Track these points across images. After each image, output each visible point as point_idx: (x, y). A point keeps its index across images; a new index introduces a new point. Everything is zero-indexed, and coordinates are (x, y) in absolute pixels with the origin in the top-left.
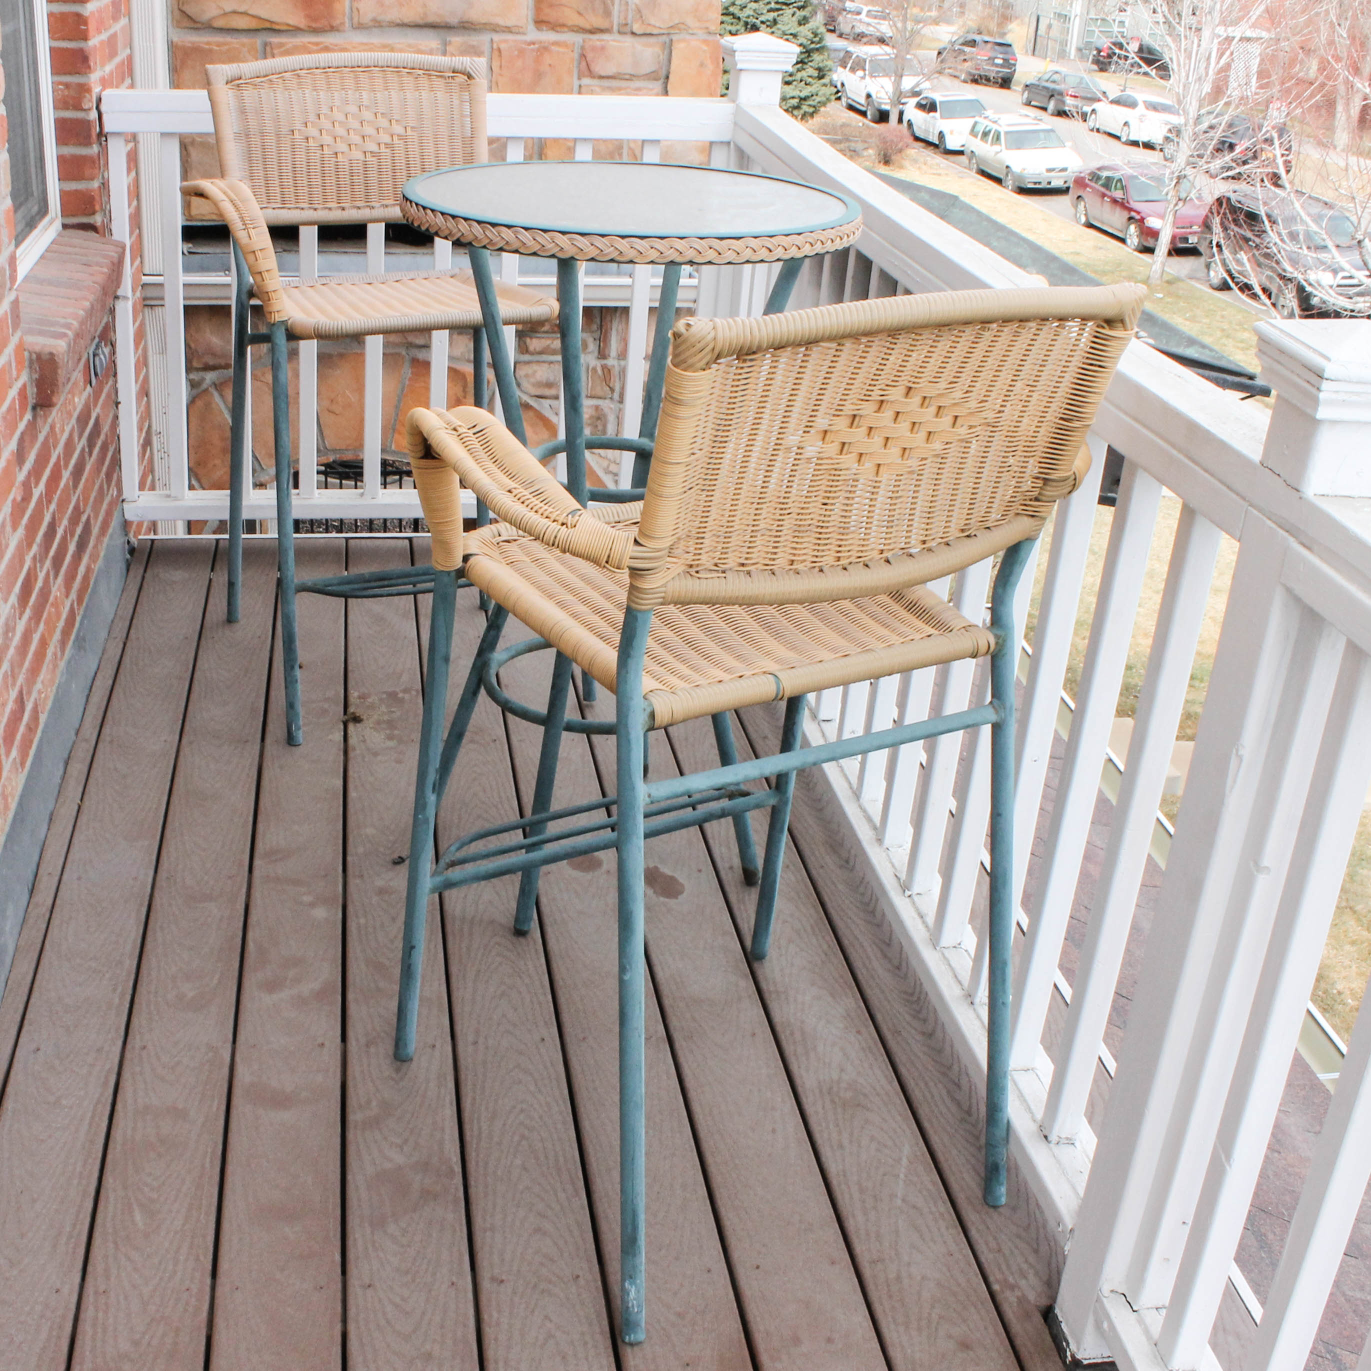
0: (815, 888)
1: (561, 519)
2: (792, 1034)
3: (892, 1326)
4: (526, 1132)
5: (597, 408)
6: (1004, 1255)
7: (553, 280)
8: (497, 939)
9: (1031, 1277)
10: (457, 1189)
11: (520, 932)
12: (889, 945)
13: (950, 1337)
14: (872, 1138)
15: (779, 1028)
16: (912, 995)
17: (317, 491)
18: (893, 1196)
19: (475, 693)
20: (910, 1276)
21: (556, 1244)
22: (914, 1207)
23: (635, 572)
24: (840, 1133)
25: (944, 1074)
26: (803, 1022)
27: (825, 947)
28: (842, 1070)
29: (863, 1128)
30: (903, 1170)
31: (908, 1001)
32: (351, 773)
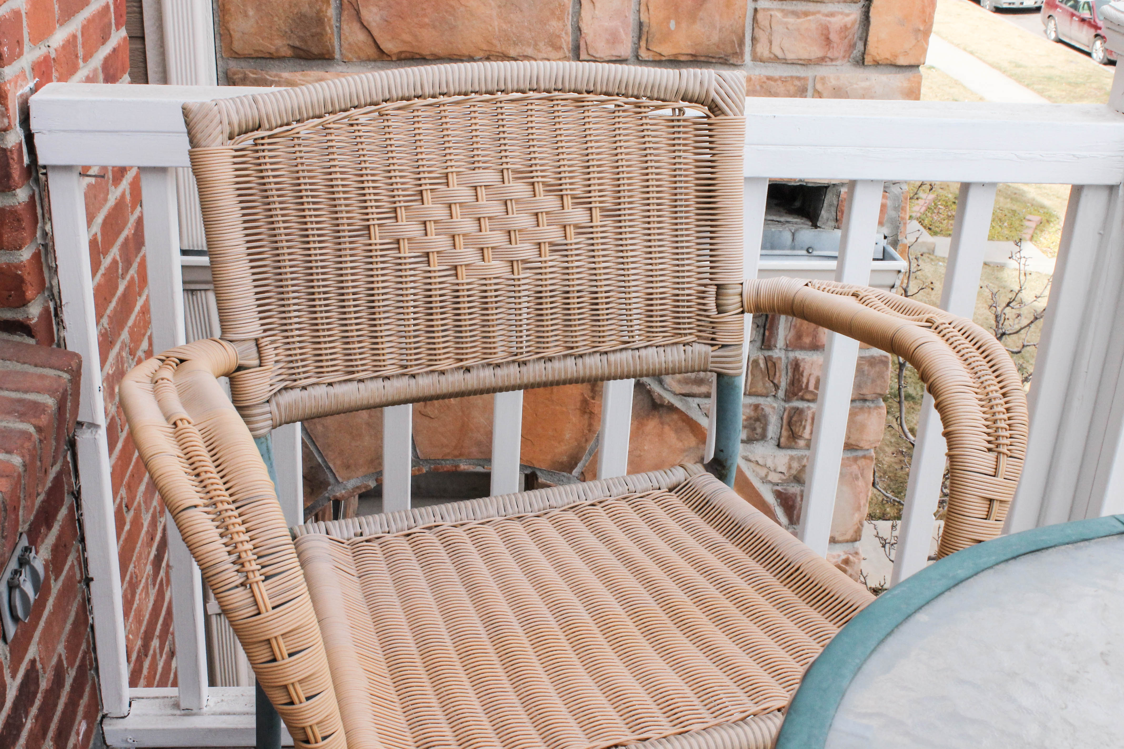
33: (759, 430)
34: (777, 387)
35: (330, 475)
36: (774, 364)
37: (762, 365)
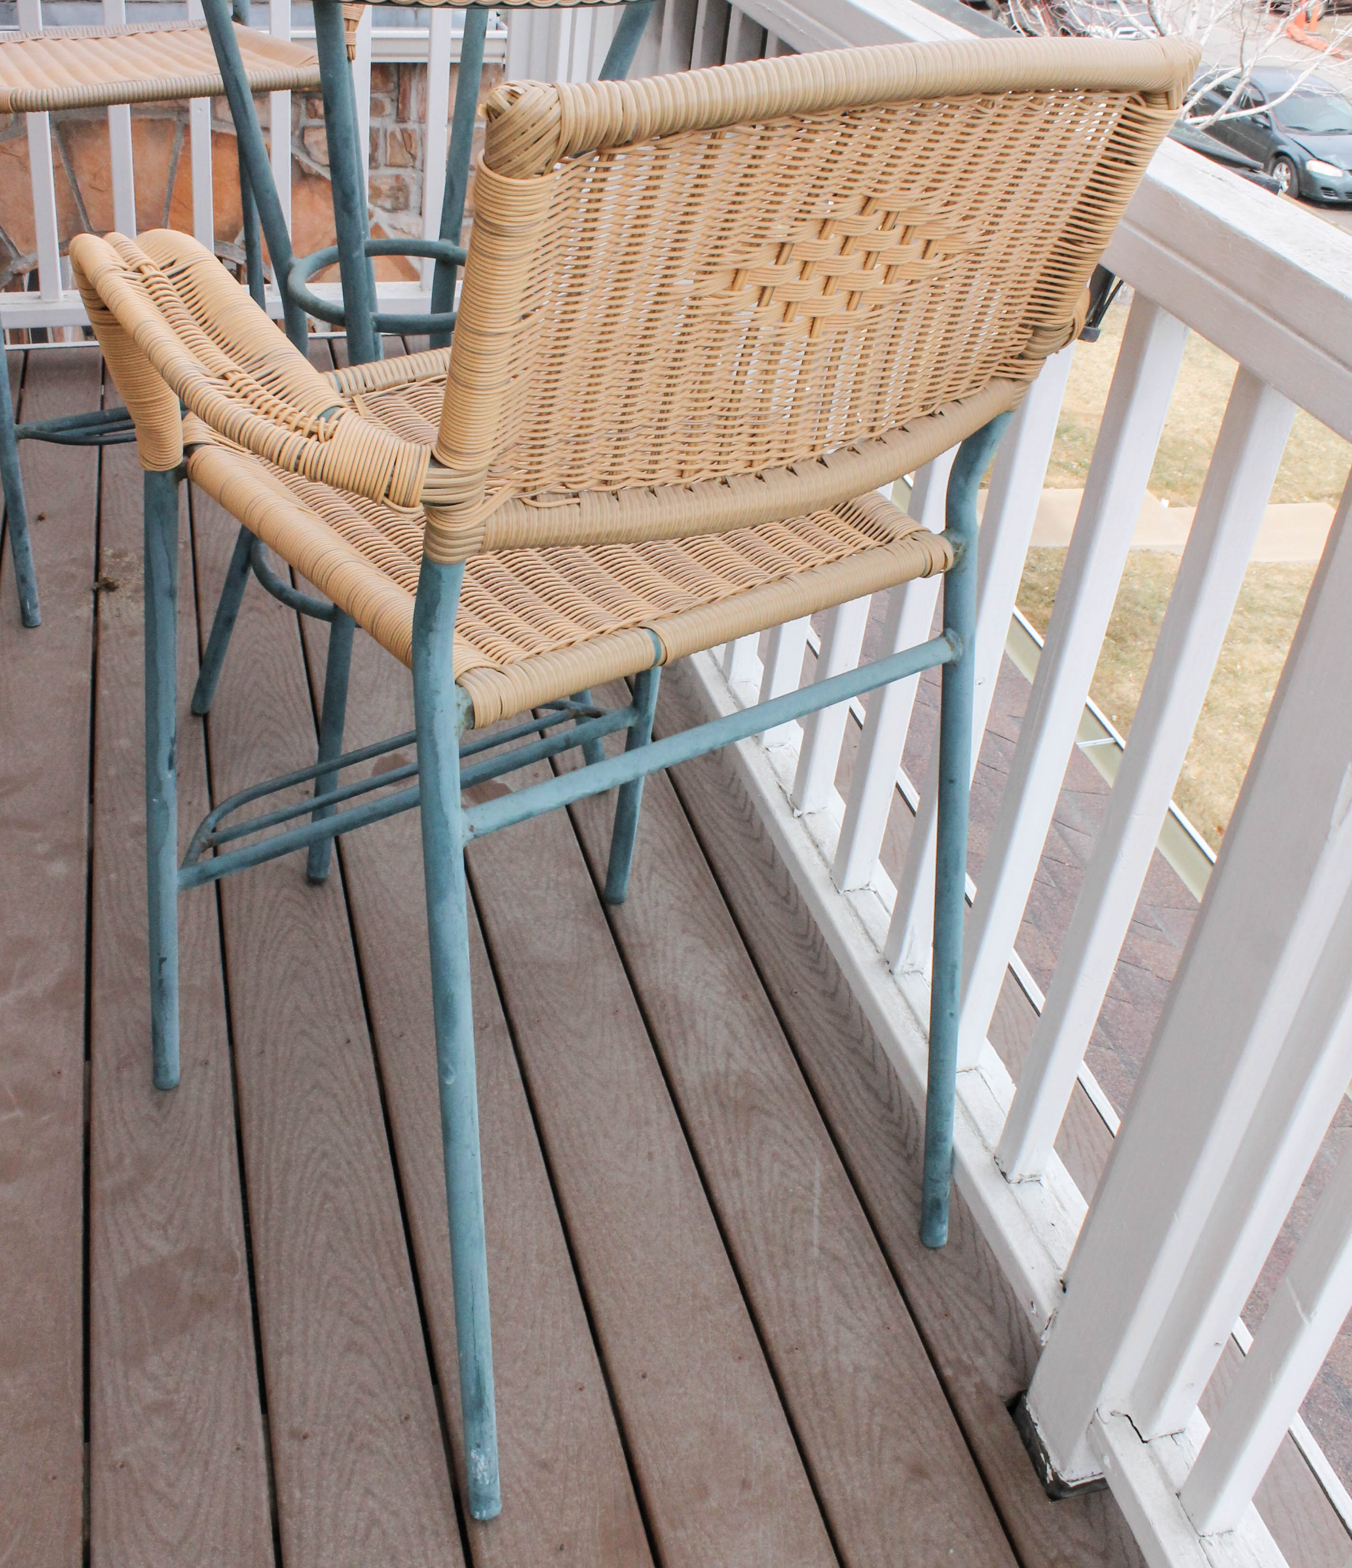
0: (677, 791)
1: (308, 426)
2: (663, 1007)
3: (824, 1452)
4: (331, 1189)
5: (397, 177)
6: (953, 1321)
7: (312, 32)
8: (286, 892)
9: (990, 1351)
10: (240, 1290)
11: (314, 881)
12: (772, 867)
13: (898, 1459)
14: (775, 1156)
15: (646, 999)
16: (805, 936)
17: (62, 293)
18: (807, 1244)
19: (244, 571)
20: (839, 1368)
21: (375, 1365)
22: (835, 1258)
23: (431, 507)
24: (734, 1155)
25: (854, 1051)
26: (676, 987)
27: (695, 873)
28: (730, 1055)
29: (761, 1142)
30: (817, 1201)
31: (802, 946)
32: (101, 661)
33: (402, 200)
34: (414, 157)
35: (11, 249)
36: (410, 136)
37: (399, 136)
